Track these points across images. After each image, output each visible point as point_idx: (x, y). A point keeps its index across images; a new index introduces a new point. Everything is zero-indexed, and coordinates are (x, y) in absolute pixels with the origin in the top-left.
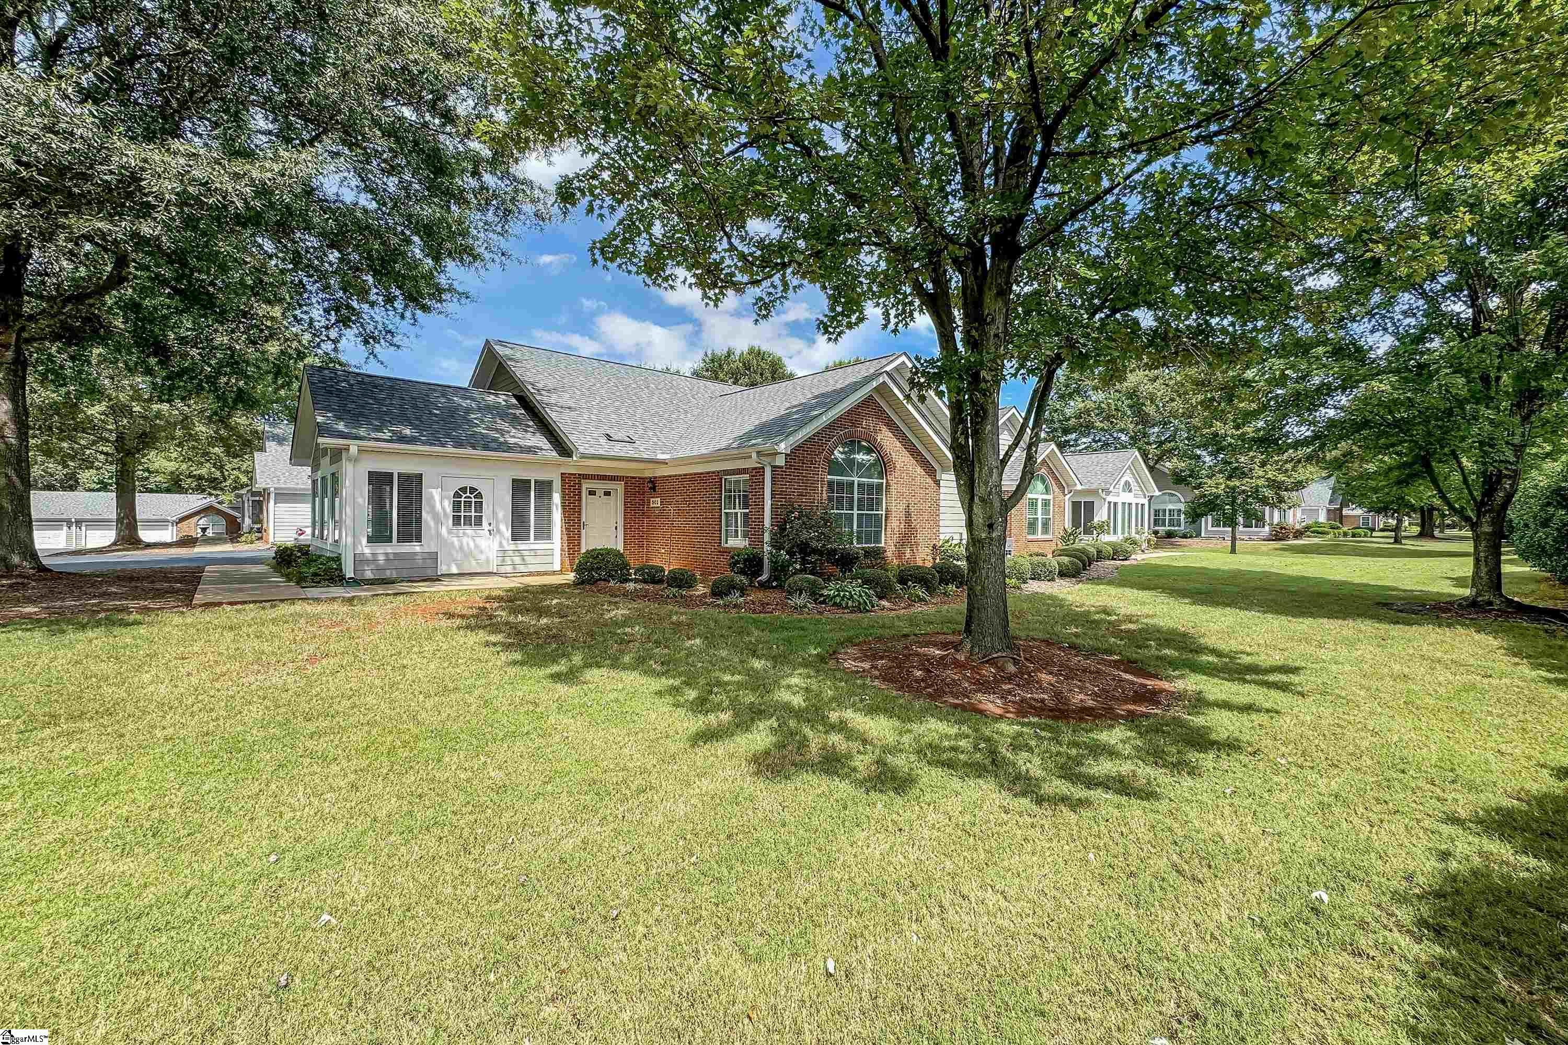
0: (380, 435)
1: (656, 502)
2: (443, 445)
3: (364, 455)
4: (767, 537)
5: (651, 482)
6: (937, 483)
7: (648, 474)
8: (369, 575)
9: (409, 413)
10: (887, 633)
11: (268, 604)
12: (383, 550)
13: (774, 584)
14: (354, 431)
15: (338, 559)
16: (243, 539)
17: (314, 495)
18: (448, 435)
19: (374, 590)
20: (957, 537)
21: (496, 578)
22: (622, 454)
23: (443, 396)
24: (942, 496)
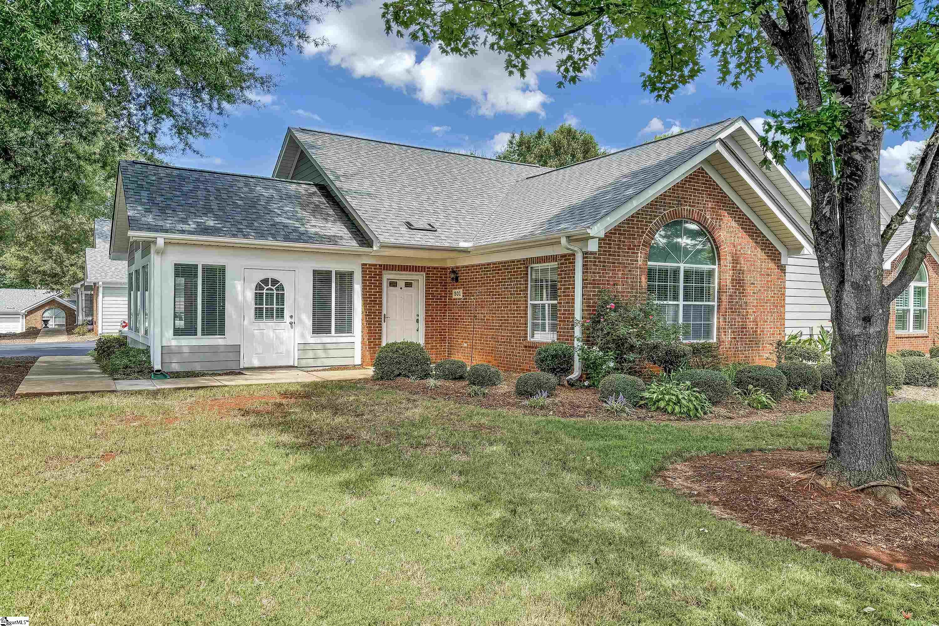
0: (185, 227)
1: (458, 294)
2: (245, 236)
3: (170, 248)
4: (578, 332)
5: (454, 272)
6: (782, 269)
7: (450, 264)
8: (175, 367)
9: (214, 205)
10: (726, 446)
11: (80, 396)
12: (186, 342)
13: (586, 383)
14: (160, 223)
15: (147, 352)
16: (77, 330)
17: (130, 289)
18: (250, 226)
19: (176, 383)
20: (806, 331)
21: (294, 372)
22: (424, 243)
23: (246, 185)
24: (788, 284)
